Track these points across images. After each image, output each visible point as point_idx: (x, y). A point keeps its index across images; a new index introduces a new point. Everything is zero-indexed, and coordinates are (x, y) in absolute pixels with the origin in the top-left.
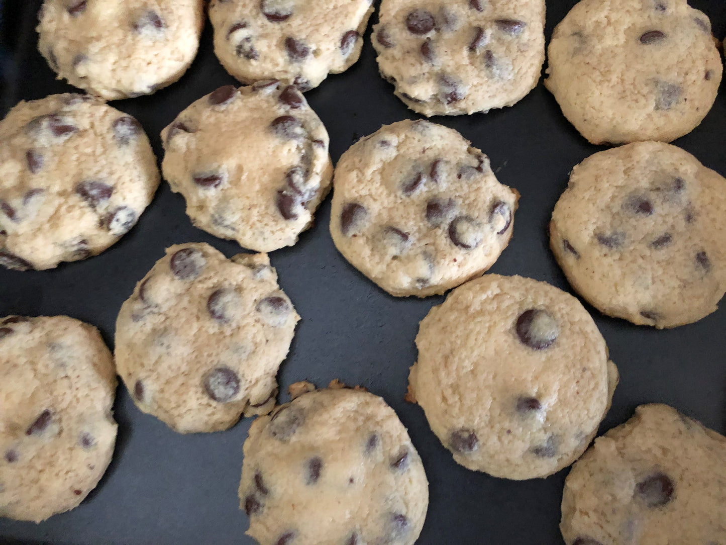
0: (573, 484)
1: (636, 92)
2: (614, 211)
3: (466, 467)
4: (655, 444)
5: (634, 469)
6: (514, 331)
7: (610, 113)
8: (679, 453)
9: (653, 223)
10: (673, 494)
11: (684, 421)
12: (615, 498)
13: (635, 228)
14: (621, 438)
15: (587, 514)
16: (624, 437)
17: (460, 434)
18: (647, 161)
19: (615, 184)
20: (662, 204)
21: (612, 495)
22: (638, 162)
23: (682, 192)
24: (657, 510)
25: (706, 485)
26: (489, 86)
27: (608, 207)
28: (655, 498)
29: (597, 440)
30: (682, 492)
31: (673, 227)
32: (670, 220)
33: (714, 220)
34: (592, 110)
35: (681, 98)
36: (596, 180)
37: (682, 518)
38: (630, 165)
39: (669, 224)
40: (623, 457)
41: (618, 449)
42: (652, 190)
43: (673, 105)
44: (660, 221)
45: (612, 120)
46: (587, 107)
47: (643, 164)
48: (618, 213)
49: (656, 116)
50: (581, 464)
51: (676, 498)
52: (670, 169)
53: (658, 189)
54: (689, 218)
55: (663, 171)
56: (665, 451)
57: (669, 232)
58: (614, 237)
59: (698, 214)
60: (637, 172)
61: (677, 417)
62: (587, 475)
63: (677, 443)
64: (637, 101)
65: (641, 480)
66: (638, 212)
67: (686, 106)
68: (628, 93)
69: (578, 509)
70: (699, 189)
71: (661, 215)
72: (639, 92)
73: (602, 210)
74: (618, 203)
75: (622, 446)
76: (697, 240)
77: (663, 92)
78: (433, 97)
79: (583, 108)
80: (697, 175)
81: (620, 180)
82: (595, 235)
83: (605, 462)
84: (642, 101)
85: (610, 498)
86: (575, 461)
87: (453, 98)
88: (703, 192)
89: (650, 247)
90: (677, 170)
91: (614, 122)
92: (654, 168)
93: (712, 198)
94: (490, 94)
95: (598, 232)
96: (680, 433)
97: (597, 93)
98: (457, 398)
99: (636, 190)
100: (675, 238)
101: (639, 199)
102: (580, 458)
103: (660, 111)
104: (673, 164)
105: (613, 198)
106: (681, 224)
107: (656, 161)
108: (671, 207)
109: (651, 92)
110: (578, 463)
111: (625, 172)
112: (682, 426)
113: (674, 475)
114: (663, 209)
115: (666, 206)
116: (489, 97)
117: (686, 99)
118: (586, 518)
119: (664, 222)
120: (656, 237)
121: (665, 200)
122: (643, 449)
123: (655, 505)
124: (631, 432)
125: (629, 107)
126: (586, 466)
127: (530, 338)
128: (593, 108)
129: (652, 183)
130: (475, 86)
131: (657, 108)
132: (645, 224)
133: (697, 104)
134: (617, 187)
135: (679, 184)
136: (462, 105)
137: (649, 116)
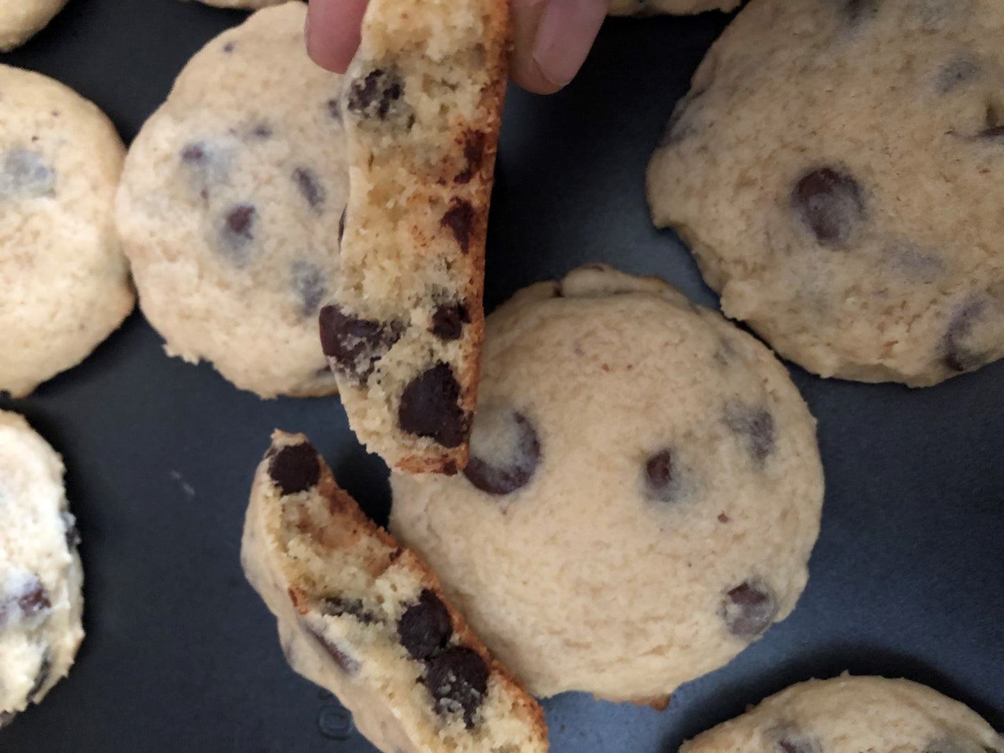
0: (826, 364)
1: (18, 235)
2: (248, 282)
3: (802, 590)
4: (732, 202)
5: (788, 249)
6: (505, 501)
7: (62, 284)
8: (746, 154)
9: (272, 204)
10: (836, 170)
11: (679, 139)
12: (855, 290)
13: (282, 242)
14: (723, 266)
15: (890, 344)
16: (721, 259)
17: (731, 620)
18: (151, 215)
19: (195, 280)
20: (233, 186)
21: (847, 294)
22: (152, 234)
23: (207, 149)
24: (872, 202)
25: (812, 102)
26: (12, 525)
27: (243, 293)
28: (844, 205)
29: (729, 314)
30: (833, 152)
31: (280, 164)
32: (264, 171)
33: (266, 84)
34: (59, 317)
35: (32, 147)
36: (188, 317)
37: (885, 150)
38: (159, 251)
39: (275, 171)
40: (764, 268)
41: (744, 278)
42: (207, 206)
43: (44, 162)
44: (267, 191)
45: (74, 277)
46: (51, 327)
47: (155, 224)
48: (255, 275)
49: (66, 196)
50: (780, 346)
51: (841, 162)
52: (167, 171)
53: (205, 194)
54: (262, 132)
55: (170, 183)
56: (744, 183)
57: (290, 172)
58: (302, 286)
59: (253, 115)
60: (171, 237)
61: (671, 153)
62: (803, 338)
63: (726, 159)
64: (36, 234)
65: (810, 238)
66: (249, 237)
67: (49, 138)
68: (21, 250)
69: (881, 361)
70: (205, 113)
71: (257, 189)
72: (19, 229)
73: (248, 306)
74: (231, 275)
75: (740, 268)
76: (306, 117)
77: (18, 184)
78: (35, 637)
79: (55, 334)
80: (179, 119)
81: (186, 270)
82: (299, 321)
83: (775, 303)
84: (36, 223)
85: (851, 300)
86: (778, 356)
87: (37, 598)
88: (210, 105)
89: (320, 212)
90: (167, 158)
91: (81, 274)
92: (165, 202)
93: (224, 87)
94: (29, 521)
95: (293, 317)
96: (704, 149)
97: (20, 312)
98: (653, 627)
99: (207, 239)
100: (301, 160)
101: (225, 234)
102: (769, 346)
103: (58, 188)
104: (156, 164)
105: (223, 285)
106: (275, 148)
107: (149, 198)
108: (240, 170)
109: (17, 208)
110: (781, 351)
111: (172, 258)
112: (689, 145)
113: (795, 166)
114: (244, 185)
115: (237, 178)
116: (35, 521)
117: (35, 139)
118: (897, 348)
119: (269, 181)
120: (300, 201)
121: (225, 180)
122: (741, 225)
123: (861, 207)
124: (709, 248)
125: (49, 247)
126: (784, 336)
127: (519, 468)
128: (53, 316)
129: (193, 205)
130: (11, 553)
131: (51, 193)
132: (273, 221)
133: (44, 115)
134: (201, 277)
135: (193, 154)
136: (50, 578)
137: (67, 208)
